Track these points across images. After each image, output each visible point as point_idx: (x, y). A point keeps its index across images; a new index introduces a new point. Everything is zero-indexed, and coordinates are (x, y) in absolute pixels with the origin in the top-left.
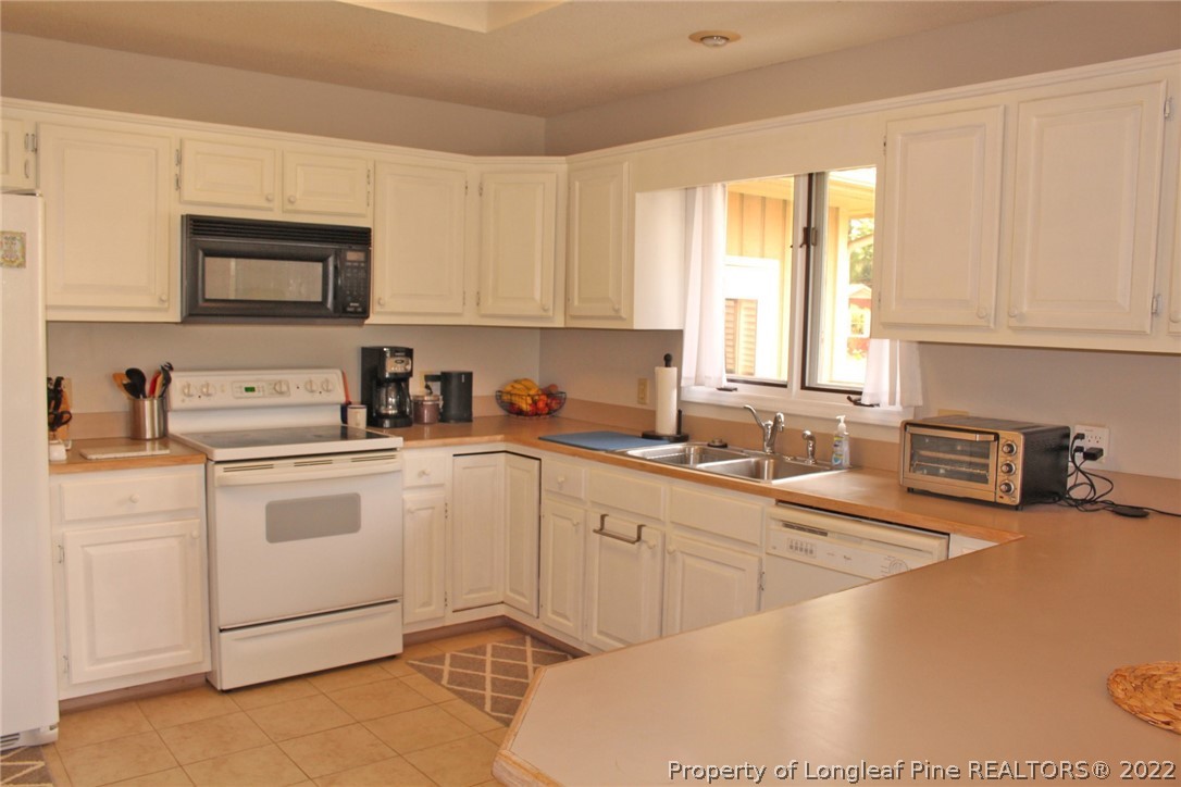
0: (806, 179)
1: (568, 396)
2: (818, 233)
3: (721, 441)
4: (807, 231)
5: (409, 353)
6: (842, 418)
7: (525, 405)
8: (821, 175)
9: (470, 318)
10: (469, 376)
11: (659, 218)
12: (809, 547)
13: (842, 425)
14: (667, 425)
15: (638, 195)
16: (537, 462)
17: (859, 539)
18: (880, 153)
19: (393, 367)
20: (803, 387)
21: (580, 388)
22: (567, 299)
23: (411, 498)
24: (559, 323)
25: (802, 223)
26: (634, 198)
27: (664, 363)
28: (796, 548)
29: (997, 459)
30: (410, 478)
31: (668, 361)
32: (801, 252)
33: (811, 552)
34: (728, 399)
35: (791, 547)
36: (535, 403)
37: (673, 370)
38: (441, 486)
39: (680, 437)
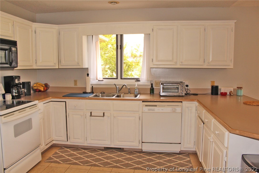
0: (120, 35)
1: (50, 86)
3: (103, 92)
4: (121, 46)
6: (136, 84)
10: (30, 83)
12: (153, 109)
13: (136, 85)
14: (89, 90)
16: (65, 102)
17: (164, 106)
20: (121, 79)
22: (59, 62)
25: (120, 44)
26: (82, 37)
27: (87, 75)
28: (150, 110)
33: (154, 110)
35: (149, 110)
38: (42, 112)
39: (92, 92)
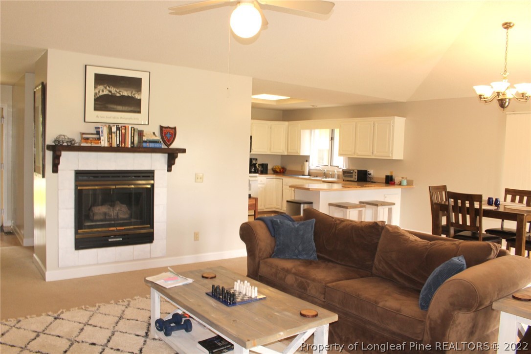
0: (331, 130)
1: (287, 169)
2: (334, 138)
4: (332, 138)
5: (256, 159)
6: (336, 170)
7: (278, 170)
8: (334, 130)
9: (268, 153)
10: (267, 164)
11: (306, 135)
14: (307, 173)
15: (302, 131)
16: (282, 180)
18: (340, 127)
19: (254, 162)
20: (330, 166)
21: (290, 167)
22: (287, 149)
23: (259, 186)
24: (286, 154)
25: (331, 136)
29: (354, 174)
30: (259, 182)
31: (307, 161)
32: (331, 141)
34: (318, 168)
36: (280, 170)
37: (308, 163)
38: (264, 184)
39: (309, 175)
